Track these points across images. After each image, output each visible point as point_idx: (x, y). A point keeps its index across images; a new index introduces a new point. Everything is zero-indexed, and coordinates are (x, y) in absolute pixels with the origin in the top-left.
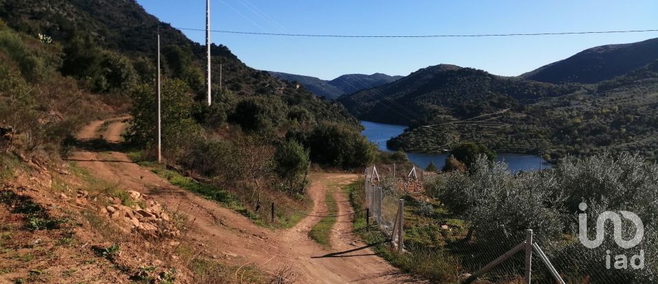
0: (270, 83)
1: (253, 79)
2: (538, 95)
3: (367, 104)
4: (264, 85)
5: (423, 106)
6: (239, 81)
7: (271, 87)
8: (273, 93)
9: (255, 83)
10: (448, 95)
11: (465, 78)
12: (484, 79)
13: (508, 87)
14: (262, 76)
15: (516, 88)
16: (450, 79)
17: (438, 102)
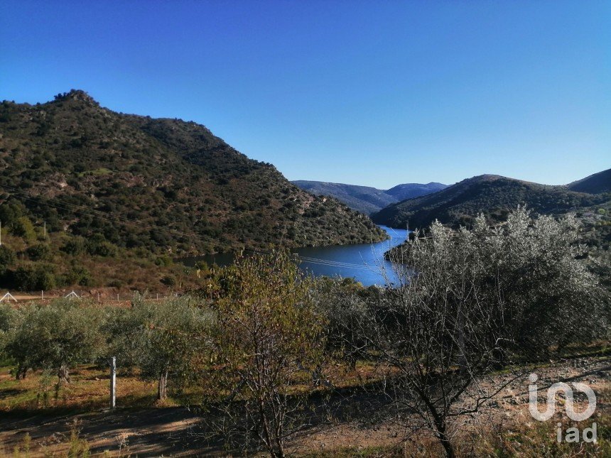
0: (298, 197)
1: (283, 195)
2: (570, 205)
3: (408, 213)
4: (292, 199)
5: (454, 216)
6: (269, 196)
7: (298, 201)
8: (299, 207)
9: (284, 198)
10: (481, 205)
11: (500, 189)
12: (518, 190)
13: (542, 197)
14: (291, 191)
15: (549, 198)
16: (484, 189)
17: (470, 212)
